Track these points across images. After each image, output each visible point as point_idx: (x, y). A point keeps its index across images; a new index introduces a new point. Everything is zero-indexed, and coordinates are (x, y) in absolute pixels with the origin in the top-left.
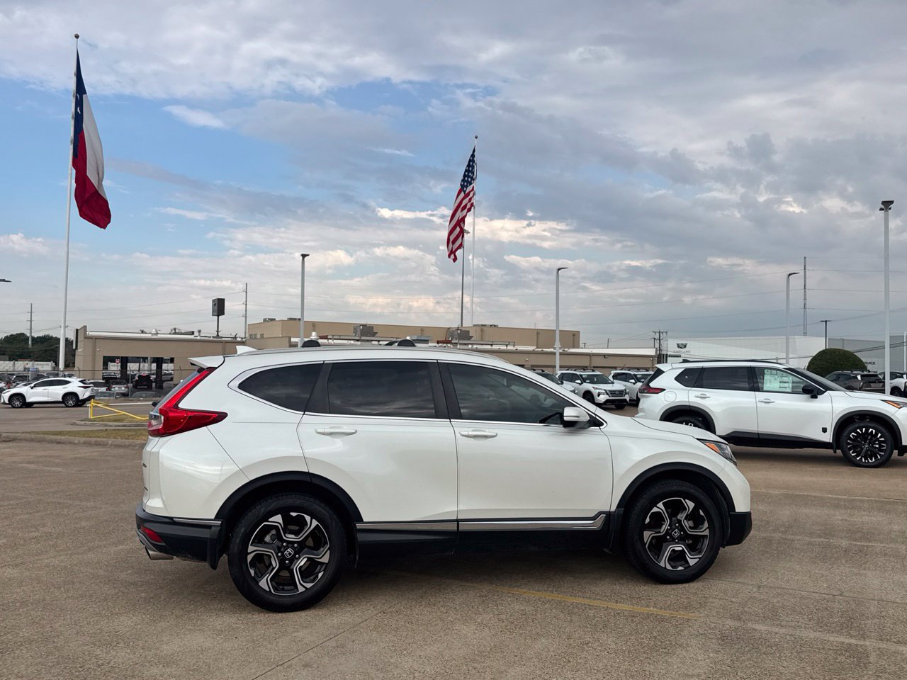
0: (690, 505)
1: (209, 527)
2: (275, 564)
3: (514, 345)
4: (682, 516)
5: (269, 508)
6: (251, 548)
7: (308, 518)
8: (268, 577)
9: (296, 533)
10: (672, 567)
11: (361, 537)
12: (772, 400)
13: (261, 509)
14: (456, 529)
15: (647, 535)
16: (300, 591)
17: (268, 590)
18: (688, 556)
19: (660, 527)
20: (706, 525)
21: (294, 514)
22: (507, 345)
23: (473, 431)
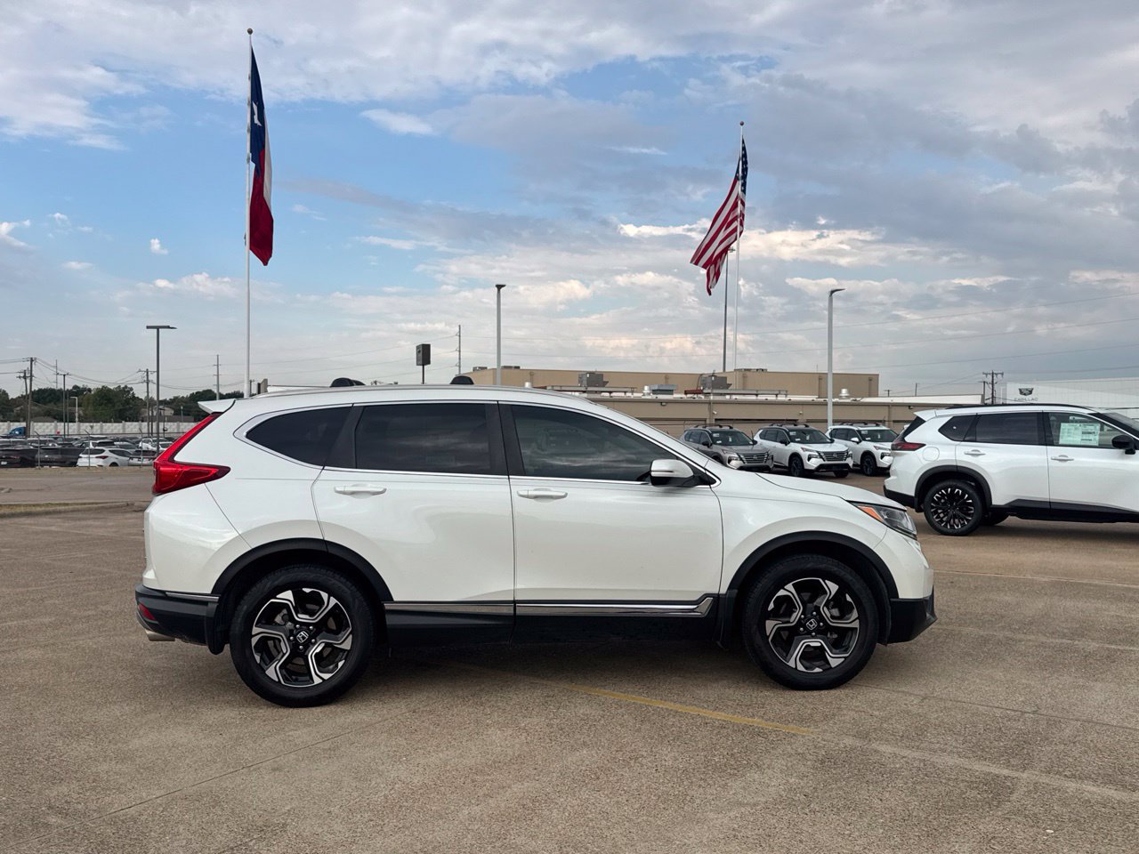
0: (833, 587)
1: (205, 603)
2: (286, 649)
3: (786, 395)
4: (821, 602)
5: (276, 583)
6: (255, 630)
7: (325, 595)
8: (277, 664)
9: (311, 613)
10: (806, 668)
11: (391, 620)
12: (1069, 458)
13: (267, 583)
14: (512, 612)
15: (771, 626)
16: (315, 683)
17: (277, 680)
18: (829, 654)
19: (790, 616)
20: (855, 614)
21: (307, 590)
22: (777, 395)
23: (536, 490)
